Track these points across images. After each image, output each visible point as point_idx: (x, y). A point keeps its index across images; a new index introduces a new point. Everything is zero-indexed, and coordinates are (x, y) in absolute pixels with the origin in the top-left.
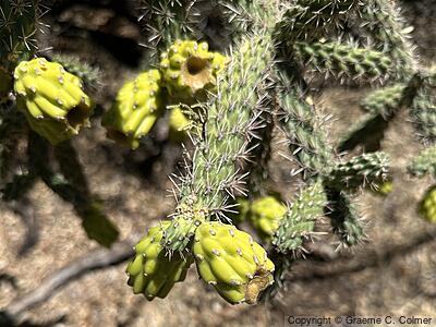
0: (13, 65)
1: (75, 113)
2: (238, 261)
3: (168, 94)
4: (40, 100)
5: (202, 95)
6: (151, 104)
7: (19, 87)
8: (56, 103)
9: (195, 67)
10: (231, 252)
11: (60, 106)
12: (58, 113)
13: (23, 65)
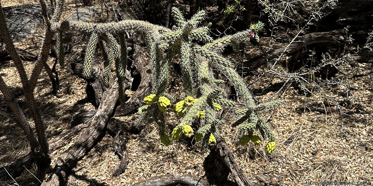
0: (159, 97)
1: (168, 106)
2: (188, 129)
3: (185, 105)
4: (163, 103)
5: (190, 106)
6: (182, 107)
7: (160, 101)
8: (165, 104)
9: (190, 101)
10: (187, 128)
11: (166, 105)
12: (166, 106)
13: (161, 97)
